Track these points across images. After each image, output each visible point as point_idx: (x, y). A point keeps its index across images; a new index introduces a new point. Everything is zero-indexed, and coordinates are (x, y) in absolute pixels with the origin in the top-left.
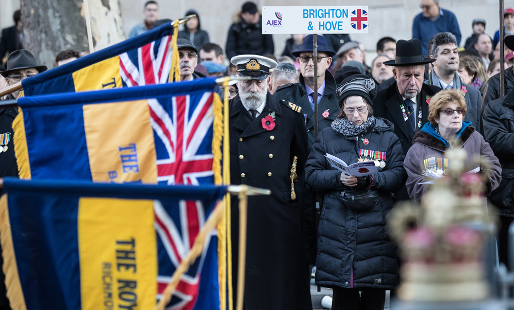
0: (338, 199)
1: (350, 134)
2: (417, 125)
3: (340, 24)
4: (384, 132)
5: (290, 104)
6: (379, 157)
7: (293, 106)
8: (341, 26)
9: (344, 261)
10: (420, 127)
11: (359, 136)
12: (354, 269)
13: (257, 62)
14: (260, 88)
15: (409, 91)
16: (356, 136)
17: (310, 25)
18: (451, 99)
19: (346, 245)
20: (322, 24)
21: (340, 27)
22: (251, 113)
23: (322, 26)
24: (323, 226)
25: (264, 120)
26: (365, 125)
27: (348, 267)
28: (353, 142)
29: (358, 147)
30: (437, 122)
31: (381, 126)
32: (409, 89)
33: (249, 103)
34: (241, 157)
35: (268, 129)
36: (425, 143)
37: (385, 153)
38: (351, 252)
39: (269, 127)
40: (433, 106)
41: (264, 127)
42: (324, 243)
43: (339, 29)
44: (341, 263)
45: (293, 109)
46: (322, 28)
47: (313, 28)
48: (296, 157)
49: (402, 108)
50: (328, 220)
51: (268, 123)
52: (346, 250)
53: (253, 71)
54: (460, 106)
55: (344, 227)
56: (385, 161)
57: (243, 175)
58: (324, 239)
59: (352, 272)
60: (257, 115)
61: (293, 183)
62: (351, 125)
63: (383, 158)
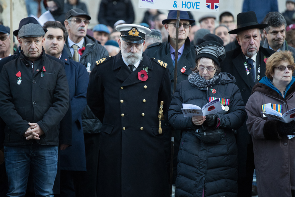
0: (193, 134)
1: (202, 86)
2: (257, 78)
3: (198, 4)
4: (228, 83)
5: (159, 61)
6: (224, 103)
7: (161, 63)
8: (199, 5)
9: (197, 182)
10: (259, 79)
11: (209, 87)
12: (205, 188)
13: (137, 30)
14: (138, 50)
15: (250, 50)
16: (207, 87)
17: (175, 4)
18: (283, 58)
19: (199, 170)
20: (184, 3)
21: (198, 7)
22: (129, 68)
23: (184, 5)
24: (182, 155)
25: (139, 74)
26: (214, 79)
27: (200, 187)
28: (205, 91)
29: (208, 95)
30: (272, 76)
31: (225, 79)
32: (249, 49)
33: (129, 60)
34: (122, 101)
35: (142, 80)
36: (263, 93)
37: (229, 100)
38: (203, 175)
39: (143, 79)
40: (269, 64)
41: (140, 78)
42: (182, 168)
43: (197, 8)
44: (195, 183)
45: (161, 65)
46: (184, 6)
47: (177, 6)
48: (162, 102)
49: (245, 65)
50: (185, 150)
51: (143, 76)
52: (199, 174)
53: (134, 37)
54: (290, 64)
55: (198, 156)
56: (228, 106)
57: (123, 114)
58: (182, 164)
59: (203, 191)
60: (134, 69)
61: (160, 122)
62: (203, 79)
63: (227, 104)
